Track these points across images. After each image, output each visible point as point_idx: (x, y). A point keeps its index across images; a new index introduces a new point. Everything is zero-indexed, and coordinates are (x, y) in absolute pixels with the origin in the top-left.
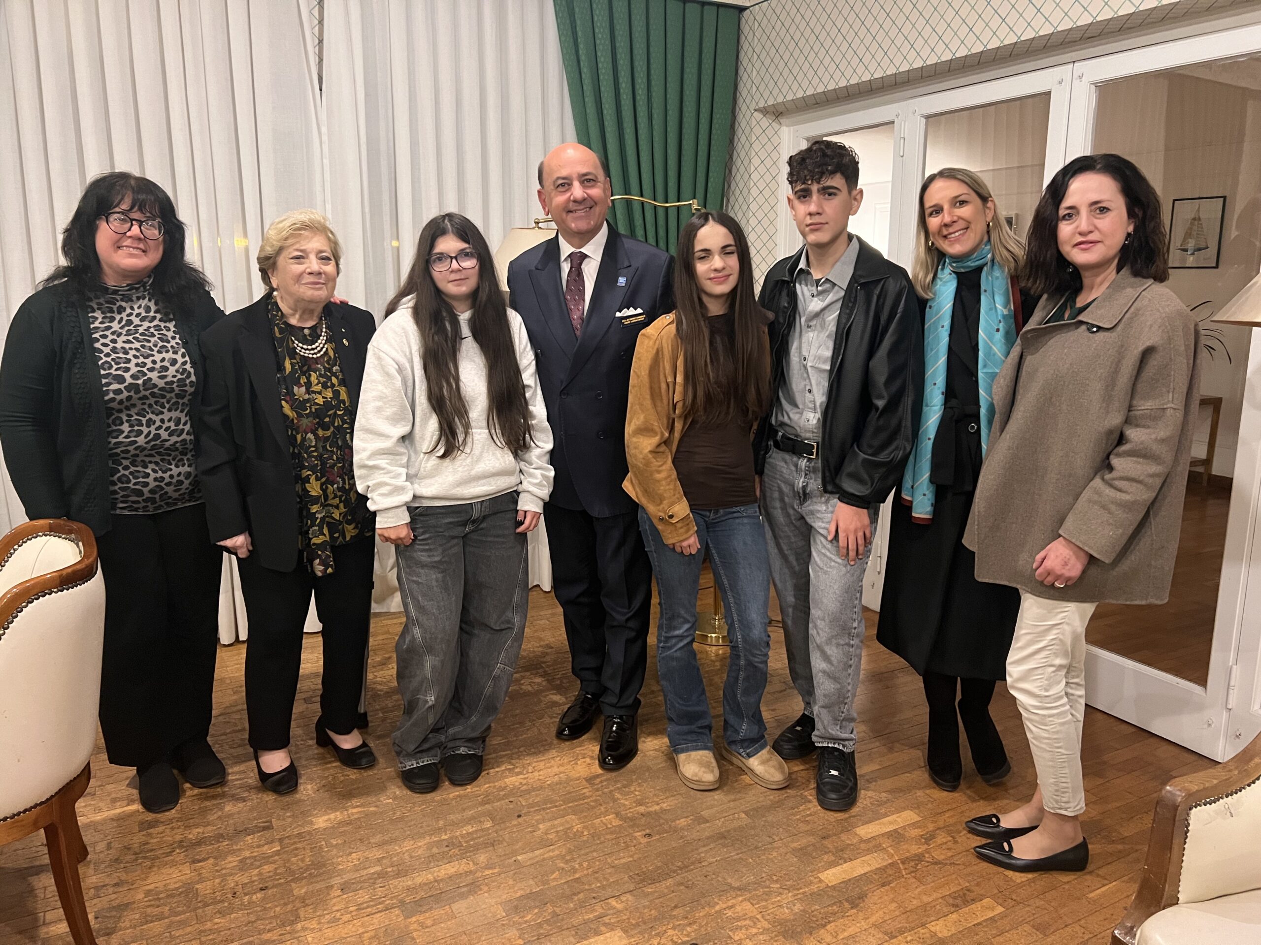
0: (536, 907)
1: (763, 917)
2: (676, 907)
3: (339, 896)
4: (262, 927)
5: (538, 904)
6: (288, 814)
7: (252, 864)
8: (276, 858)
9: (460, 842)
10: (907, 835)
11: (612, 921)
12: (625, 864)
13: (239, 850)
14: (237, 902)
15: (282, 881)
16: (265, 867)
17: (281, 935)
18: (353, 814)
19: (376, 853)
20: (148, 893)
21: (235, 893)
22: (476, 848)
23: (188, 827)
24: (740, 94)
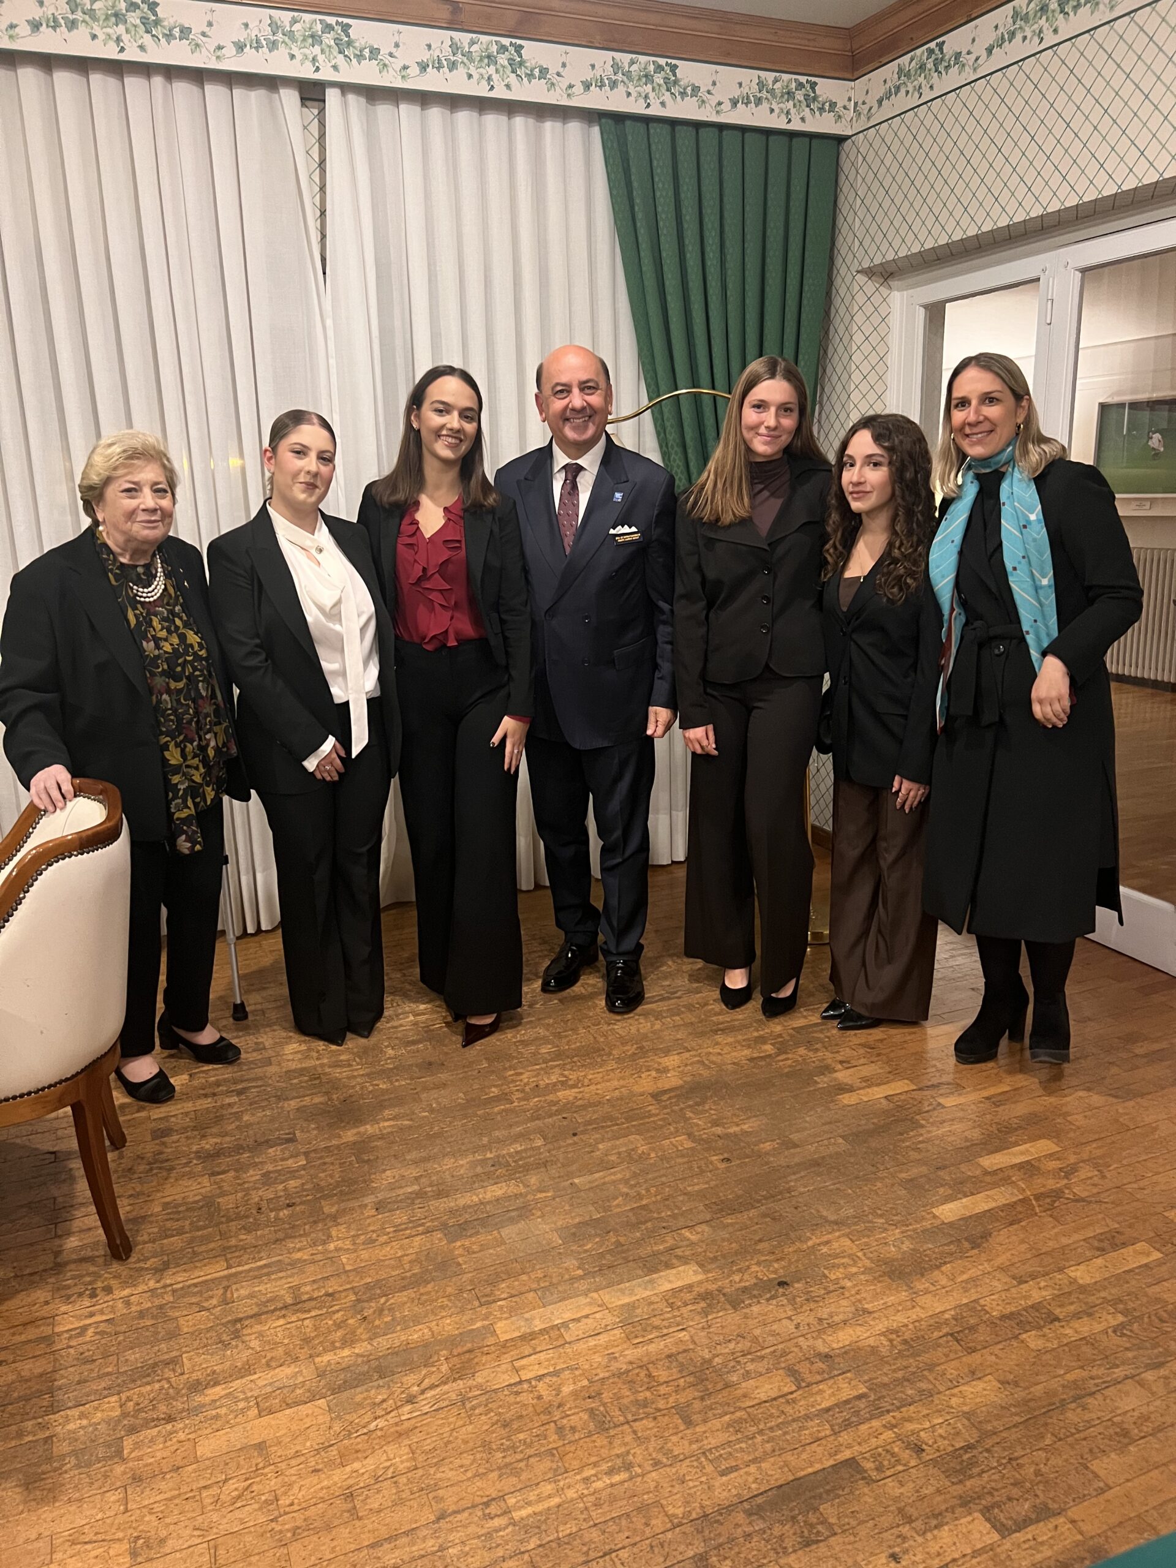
0: (596, 1235)
1: (865, 1255)
2: (760, 1241)
3: (374, 1215)
4: (291, 1245)
5: (599, 1232)
7: (276, 1179)
8: (303, 1172)
9: (507, 1161)
10: (1042, 1166)
11: (687, 1253)
12: (701, 1191)
13: (261, 1163)
14: (262, 1218)
15: (310, 1197)
16: (292, 1182)
17: (312, 1255)
18: (385, 1128)
19: (413, 1172)
20: (166, 1205)
21: (260, 1209)
22: (527, 1169)
23: (204, 1136)
24: (838, 251)
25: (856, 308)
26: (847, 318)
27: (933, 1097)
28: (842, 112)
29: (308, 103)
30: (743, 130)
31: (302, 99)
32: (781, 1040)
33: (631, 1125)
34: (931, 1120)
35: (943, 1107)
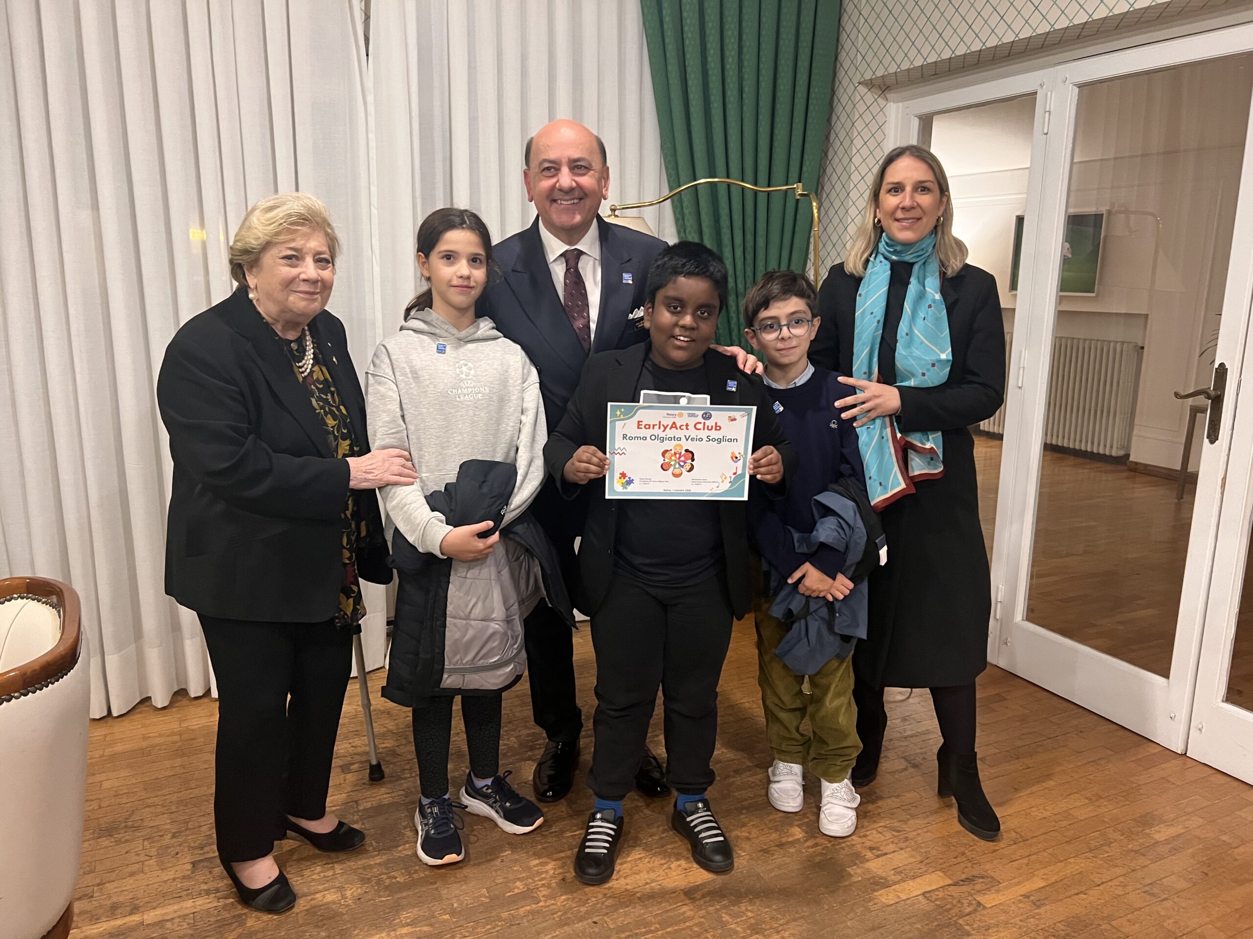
6: (323, 934)
24: (841, 65)
25: (857, 116)
26: (849, 122)
27: (970, 894)
32: (806, 820)
33: (667, 933)
34: (975, 926)
35: (985, 908)
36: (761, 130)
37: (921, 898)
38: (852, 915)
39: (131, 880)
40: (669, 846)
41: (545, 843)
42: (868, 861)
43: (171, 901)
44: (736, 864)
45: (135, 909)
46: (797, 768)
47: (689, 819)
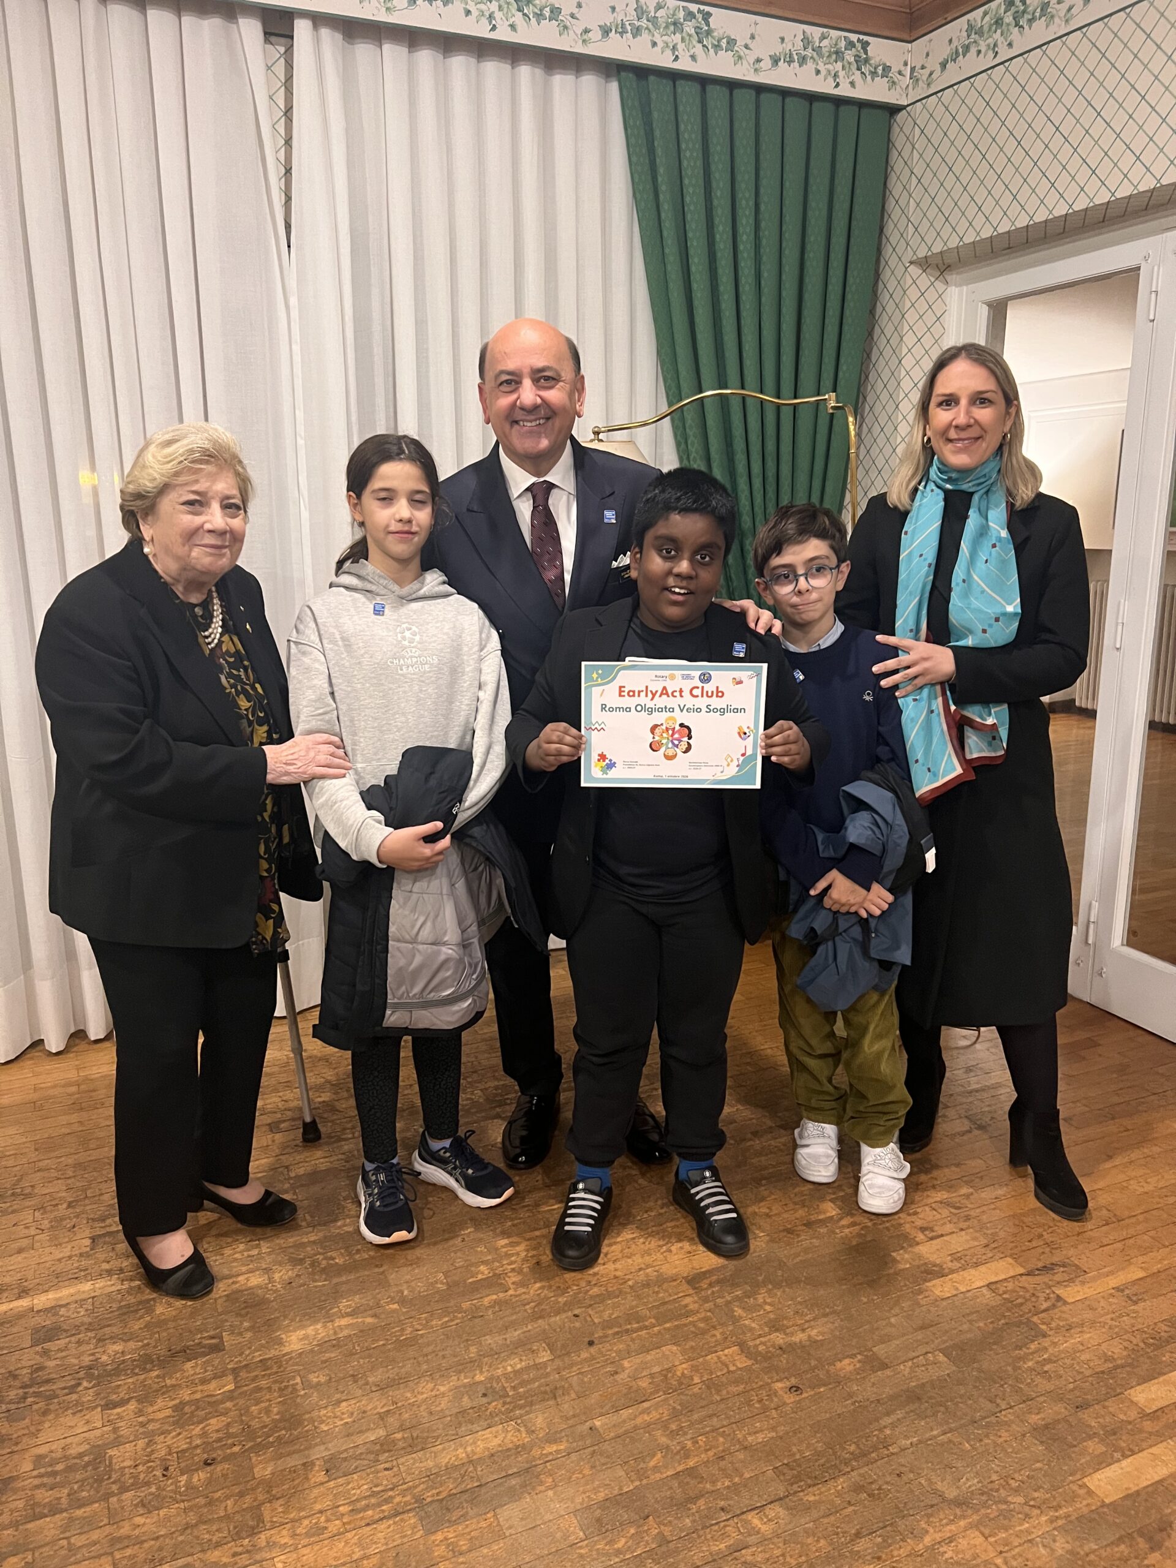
0: (631, 1523)
3: (322, 1484)
4: (207, 1536)
5: (633, 1517)
6: (246, 1324)
7: (192, 1415)
8: (229, 1404)
9: (504, 1388)
12: (764, 1444)
13: (173, 1386)
14: (169, 1484)
15: (236, 1449)
16: (213, 1421)
17: (235, 1555)
18: (340, 1328)
19: (377, 1404)
20: (39, 1461)
21: (166, 1469)
22: (529, 1402)
24: (888, 239)
25: (907, 305)
26: (897, 316)
27: (1048, 1287)
28: (897, 77)
29: (273, 39)
30: (785, 93)
31: (266, 33)
32: (842, 1194)
33: (665, 1329)
34: (1053, 1325)
35: (1065, 1303)
36: (784, 327)
37: (985, 1290)
38: (896, 1310)
39: (19, 1258)
40: (669, 1224)
41: (516, 1218)
42: (918, 1244)
43: (66, 1283)
44: (752, 1247)
45: (23, 1293)
46: (830, 1130)
47: (693, 1191)
